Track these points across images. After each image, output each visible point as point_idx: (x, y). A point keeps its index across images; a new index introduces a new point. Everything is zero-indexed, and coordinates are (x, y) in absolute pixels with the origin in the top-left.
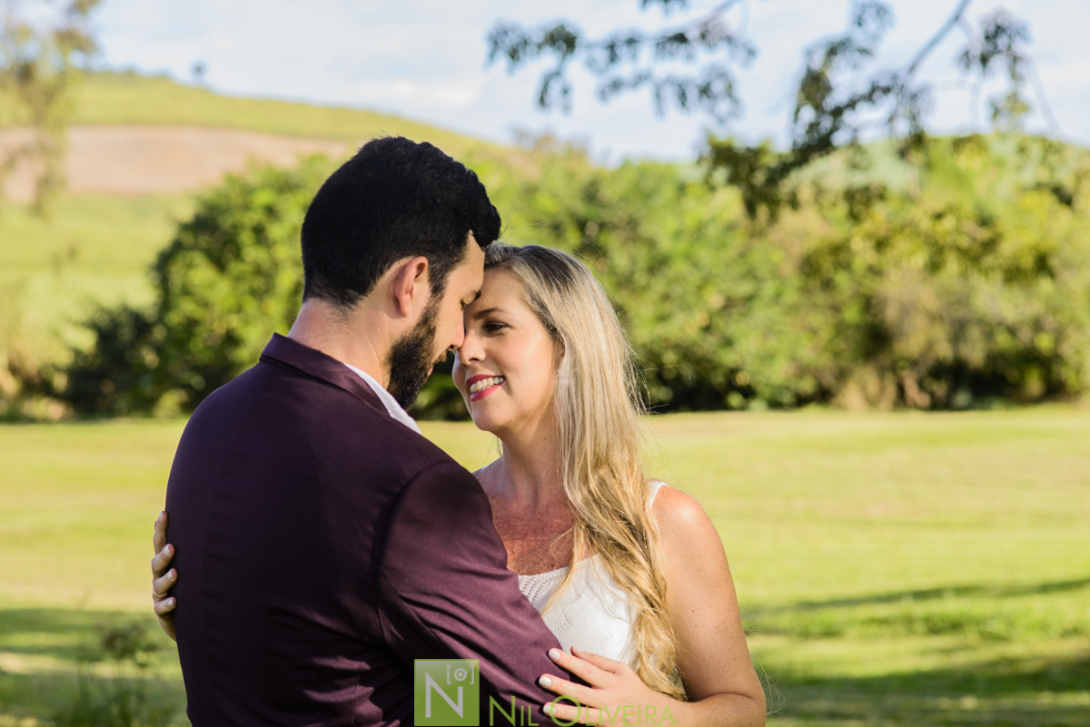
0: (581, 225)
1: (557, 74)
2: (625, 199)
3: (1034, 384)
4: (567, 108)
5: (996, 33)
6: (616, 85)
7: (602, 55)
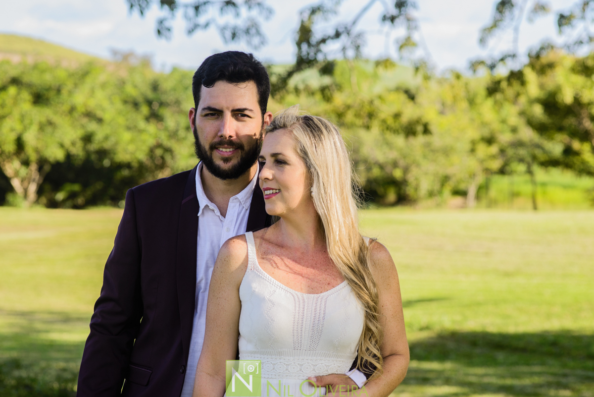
0: (149, 103)
2: (174, 89)
3: (392, 196)
4: (169, 37)
5: (402, 4)
7: (191, 12)
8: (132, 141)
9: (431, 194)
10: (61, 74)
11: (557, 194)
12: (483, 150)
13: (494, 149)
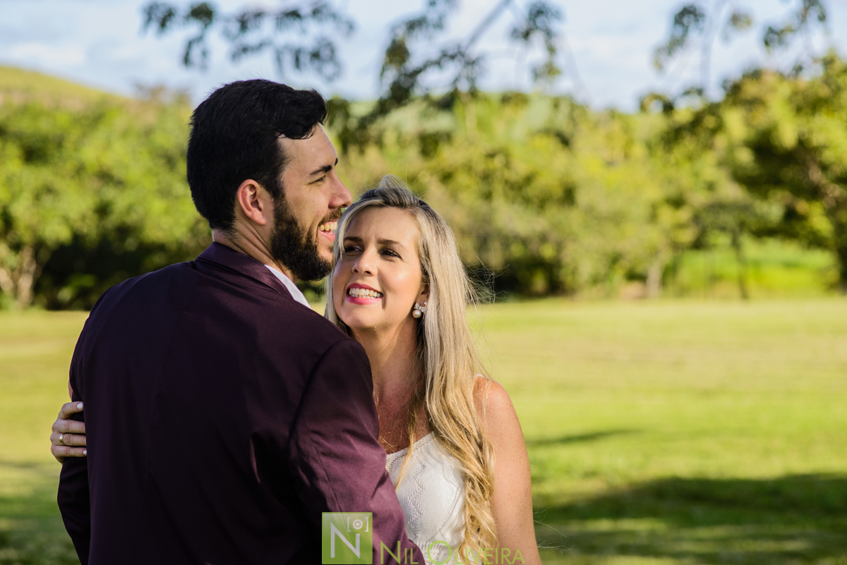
1: (199, 39)
3: (539, 282)
4: (204, 67)
5: (538, 13)
6: (245, 50)
7: (235, 27)
8: (167, 212)
9: (596, 280)
10: (62, 120)
11: (777, 276)
12: (668, 216)
13: (684, 215)
